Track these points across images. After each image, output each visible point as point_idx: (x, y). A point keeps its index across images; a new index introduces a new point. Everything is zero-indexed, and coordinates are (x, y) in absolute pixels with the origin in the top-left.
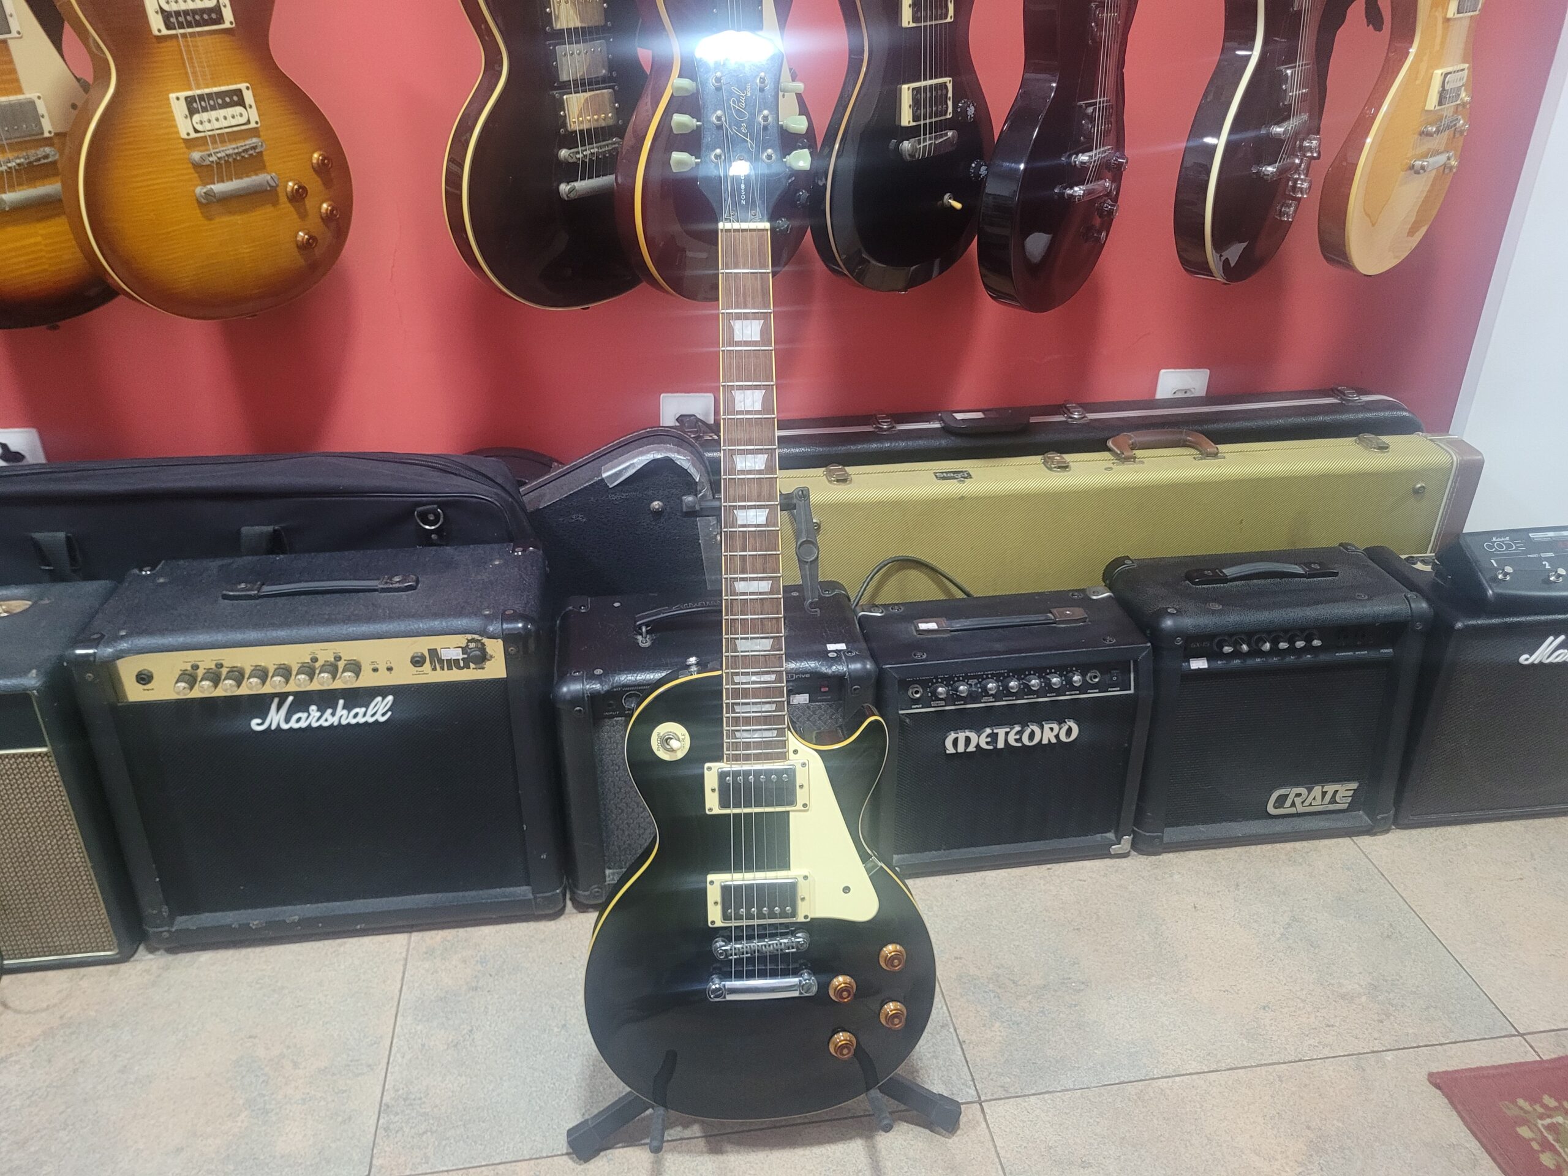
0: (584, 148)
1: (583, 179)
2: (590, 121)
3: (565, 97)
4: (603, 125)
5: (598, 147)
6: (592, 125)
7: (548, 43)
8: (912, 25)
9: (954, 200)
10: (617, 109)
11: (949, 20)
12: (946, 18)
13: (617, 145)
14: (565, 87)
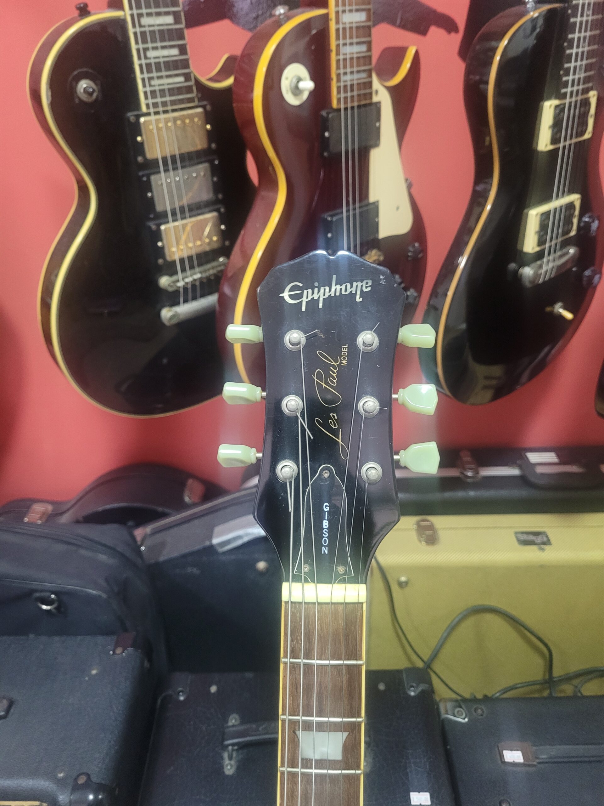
0: (184, 274)
1: (186, 301)
2: (191, 248)
3: (163, 227)
4: (207, 248)
5: (201, 272)
6: (193, 252)
7: (140, 174)
8: (550, 147)
9: (565, 308)
10: (222, 231)
11: (587, 136)
12: (583, 133)
13: (222, 268)
14: (162, 217)
